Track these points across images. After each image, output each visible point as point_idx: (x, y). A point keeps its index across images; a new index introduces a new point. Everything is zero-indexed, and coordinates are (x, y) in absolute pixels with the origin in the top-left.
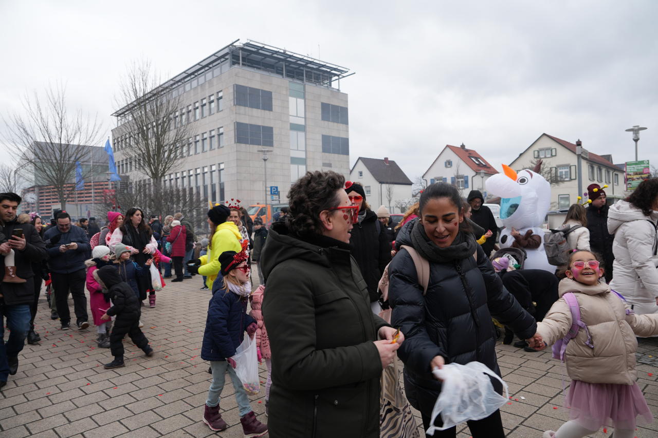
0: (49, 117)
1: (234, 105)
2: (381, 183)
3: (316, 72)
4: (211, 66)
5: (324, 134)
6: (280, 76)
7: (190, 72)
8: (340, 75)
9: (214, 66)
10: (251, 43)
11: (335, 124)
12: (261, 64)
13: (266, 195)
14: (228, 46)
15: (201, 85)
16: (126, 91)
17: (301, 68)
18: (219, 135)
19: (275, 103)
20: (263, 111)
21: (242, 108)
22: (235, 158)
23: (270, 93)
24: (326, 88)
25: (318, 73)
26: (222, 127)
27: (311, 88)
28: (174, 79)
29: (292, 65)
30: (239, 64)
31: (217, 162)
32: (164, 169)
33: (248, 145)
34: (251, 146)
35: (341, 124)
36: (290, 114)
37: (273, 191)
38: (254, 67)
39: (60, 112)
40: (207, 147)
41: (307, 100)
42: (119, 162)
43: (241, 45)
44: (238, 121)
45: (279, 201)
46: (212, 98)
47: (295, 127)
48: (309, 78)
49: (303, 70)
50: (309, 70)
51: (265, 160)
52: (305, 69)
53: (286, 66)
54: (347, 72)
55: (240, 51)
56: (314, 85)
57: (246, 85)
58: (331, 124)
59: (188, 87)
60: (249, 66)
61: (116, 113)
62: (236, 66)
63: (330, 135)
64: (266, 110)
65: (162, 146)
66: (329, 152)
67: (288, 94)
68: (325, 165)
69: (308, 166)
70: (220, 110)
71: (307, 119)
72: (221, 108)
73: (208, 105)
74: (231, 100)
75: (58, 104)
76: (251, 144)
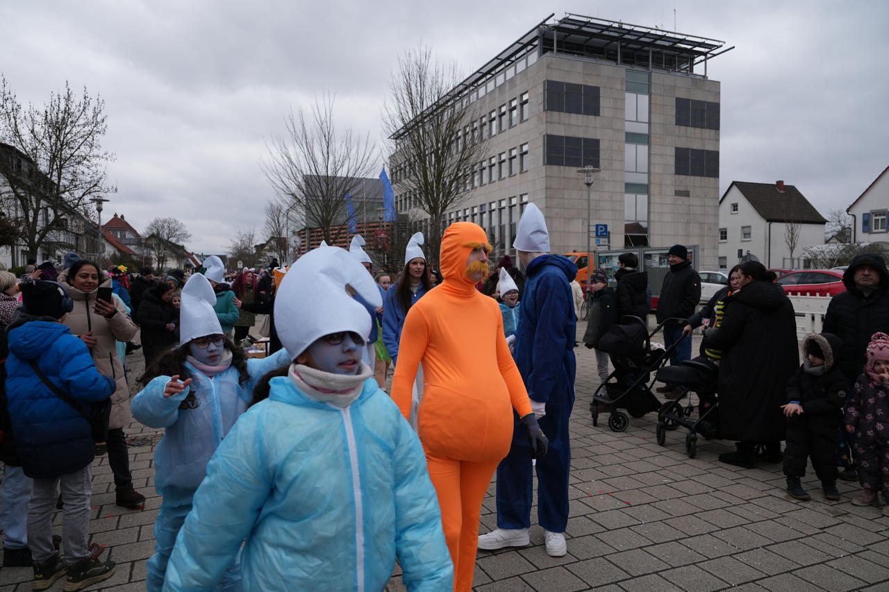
0: (315, 141)
1: (544, 110)
2: (770, 221)
3: (668, 52)
4: (513, 59)
5: (679, 146)
6: (613, 64)
7: (484, 71)
8: (708, 52)
10: (571, 17)
11: (698, 130)
12: (585, 48)
13: (589, 237)
14: (538, 27)
15: (500, 86)
16: (399, 96)
17: (646, 48)
18: (522, 155)
19: (604, 103)
20: (585, 116)
21: (556, 114)
22: (544, 187)
23: (597, 90)
24: (685, 75)
25: (672, 53)
26: (526, 143)
27: (661, 77)
28: (465, 83)
29: (631, 46)
30: (553, 50)
31: (518, 194)
32: (446, 202)
33: (562, 167)
34: (567, 168)
35: (707, 130)
36: (626, 119)
37: (600, 231)
38: (574, 53)
39: (327, 134)
40: (505, 173)
41: (653, 96)
43: (557, 23)
44: (548, 133)
45: (609, 246)
46: (514, 103)
47: (632, 138)
48: (658, 63)
49: (648, 51)
50: (658, 50)
51: (589, 185)
52: (651, 49)
53: (621, 47)
54: (721, 46)
55: (555, 32)
56: (666, 72)
57: (563, 81)
58: (691, 130)
59: (482, 92)
60: (566, 52)
61: (394, 134)
62: (548, 54)
63: (689, 147)
64: (591, 114)
65: (443, 169)
66: (686, 174)
67: (624, 88)
68: (678, 193)
69: (652, 197)
70: (524, 119)
71: (653, 125)
72: (525, 117)
73: (508, 113)
74: (540, 104)
75: (325, 125)
76: (566, 165)
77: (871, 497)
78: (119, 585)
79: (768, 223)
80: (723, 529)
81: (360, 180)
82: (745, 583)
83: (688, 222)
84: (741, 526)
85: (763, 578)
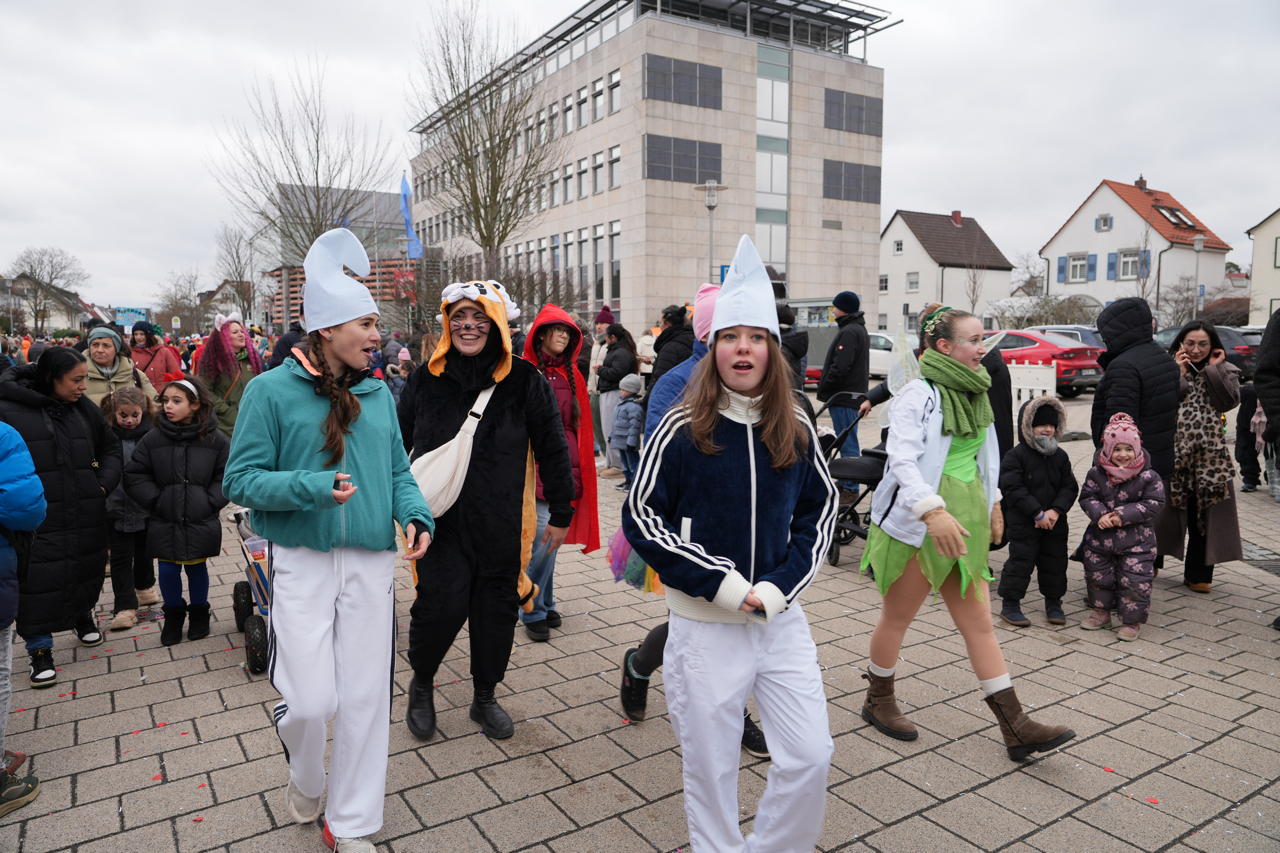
0: (296, 130)
1: (644, 98)
2: (943, 265)
3: (814, 22)
4: (597, 19)
5: (828, 158)
6: (738, 34)
7: (555, 34)
8: (867, 26)
9: (603, 20)
11: (854, 136)
12: (700, 9)
15: (578, 59)
16: (431, 65)
17: (785, 15)
18: (612, 163)
19: (727, 91)
20: (701, 109)
21: (660, 104)
22: (644, 211)
23: (718, 71)
24: (837, 57)
25: (821, 23)
26: (618, 146)
27: (805, 57)
28: (525, 52)
29: (764, 9)
30: (655, 9)
31: (606, 220)
32: (505, 228)
33: (669, 183)
34: (675, 183)
35: (866, 136)
36: (759, 116)
38: (686, 16)
39: (315, 120)
40: (587, 189)
41: (794, 85)
42: (424, 222)
44: (650, 132)
46: (599, 86)
47: (765, 143)
48: (801, 37)
49: (788, 20)
50: (802, 18)
51: (711, 208)
52: (793, 17)
53: (752, 10)
54: (886, 18)
56: (812, 50)
57: (671, 56)
58: (844, 135)
59: (551, 66)
60: (673, 13)
61: (418, 126)
62: (649, 14)
63: (841, 160)
64: (709, 107)
65: (500, 178)
66: (838, 197)
67: (756, 71)
68: (827, 224)
69: (792, 228)
70: (615, 109)
71: (793, 125)
72: (616, 107)
73: (590, 100)
74: (637, 89)
75: (311, 105)
76: (675, 180)
77: (1103, 618)
78: (56, 812)
79: (941, 268)
80: (929, 669)
81: (369, 195)
82: (967, 736)
83: (839, 266)
84: (951, 663)
85: (988, 728)
